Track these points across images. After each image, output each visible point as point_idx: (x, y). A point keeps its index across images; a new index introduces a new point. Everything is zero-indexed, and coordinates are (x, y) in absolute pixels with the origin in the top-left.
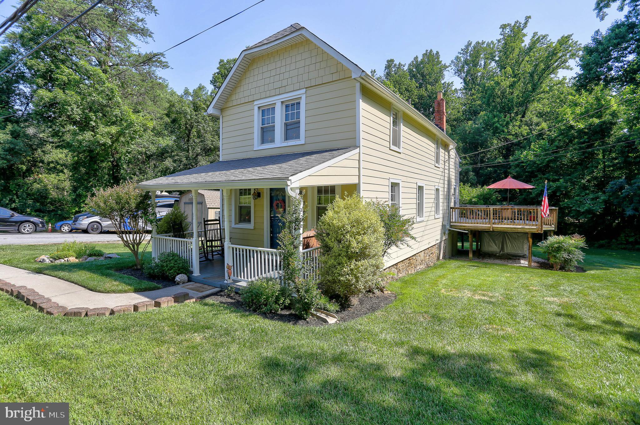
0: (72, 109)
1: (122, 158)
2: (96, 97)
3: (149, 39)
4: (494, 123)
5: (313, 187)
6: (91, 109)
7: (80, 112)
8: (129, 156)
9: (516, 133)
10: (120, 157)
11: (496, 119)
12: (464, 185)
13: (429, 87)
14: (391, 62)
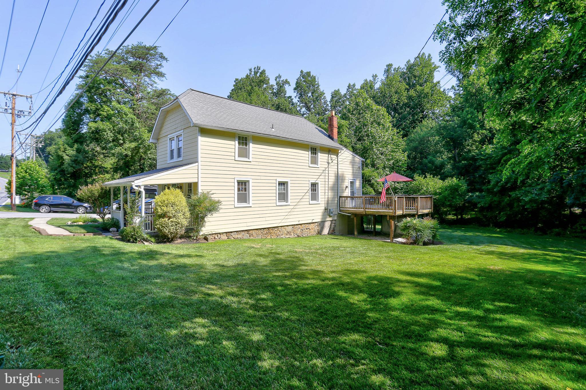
0: (107, 134)
1: (146, 163)
2: (121, 125)
3: (164, 79)
4: (468, 119)
5: (186, 183)
6: (119, 133)
7: (112, 135)
8: (150, 161)
9: (491, 128)
10: (144, 162)
11: (469, 116)
12: (433, 177)
14: (389, 66)
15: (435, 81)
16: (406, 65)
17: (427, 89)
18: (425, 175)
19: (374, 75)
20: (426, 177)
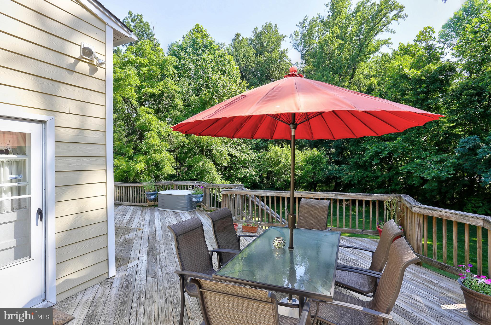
13: (266, 54)
14: (238, 35)
15: (282, 49)
16: (253, 32)
17: (275, 55)
18: (282, 144)
19: (223, 43)
20: (282, 147)
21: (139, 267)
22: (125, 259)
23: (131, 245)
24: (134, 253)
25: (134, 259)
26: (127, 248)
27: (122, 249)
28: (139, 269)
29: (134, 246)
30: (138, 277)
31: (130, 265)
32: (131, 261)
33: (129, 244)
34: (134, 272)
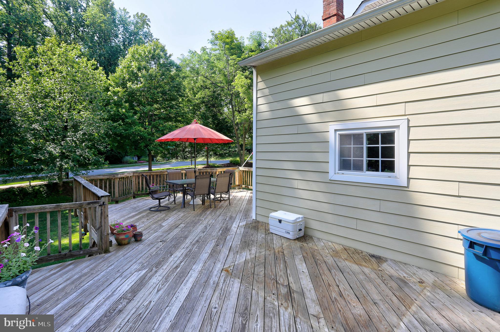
21: (239, 221)
22: (248, 228)
23: (243, 240)
24: (241, 231)
25: (241, 227)
26: (247, 237)
27: (252, 237)
28: (239, 220)
29: (240, 238)
30: (241, 217)
31: (244, 223)
32: (244, 225)
33: (245, 242)
34: (242, 219)
